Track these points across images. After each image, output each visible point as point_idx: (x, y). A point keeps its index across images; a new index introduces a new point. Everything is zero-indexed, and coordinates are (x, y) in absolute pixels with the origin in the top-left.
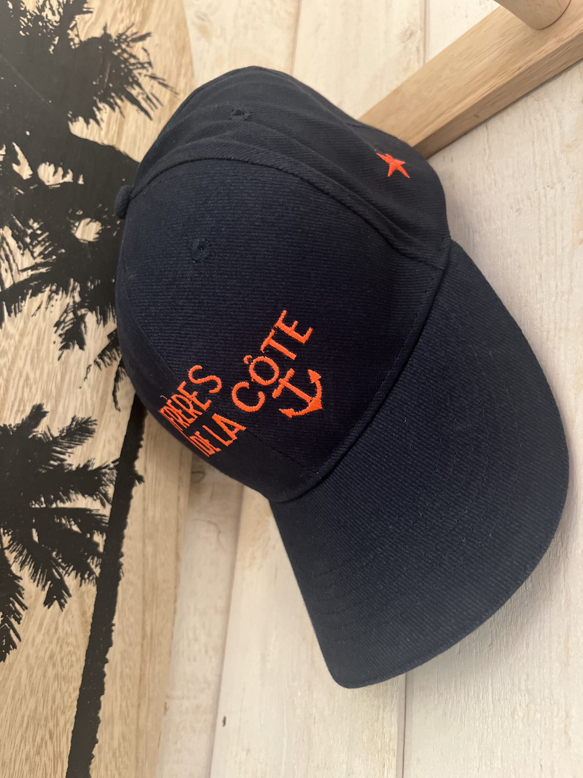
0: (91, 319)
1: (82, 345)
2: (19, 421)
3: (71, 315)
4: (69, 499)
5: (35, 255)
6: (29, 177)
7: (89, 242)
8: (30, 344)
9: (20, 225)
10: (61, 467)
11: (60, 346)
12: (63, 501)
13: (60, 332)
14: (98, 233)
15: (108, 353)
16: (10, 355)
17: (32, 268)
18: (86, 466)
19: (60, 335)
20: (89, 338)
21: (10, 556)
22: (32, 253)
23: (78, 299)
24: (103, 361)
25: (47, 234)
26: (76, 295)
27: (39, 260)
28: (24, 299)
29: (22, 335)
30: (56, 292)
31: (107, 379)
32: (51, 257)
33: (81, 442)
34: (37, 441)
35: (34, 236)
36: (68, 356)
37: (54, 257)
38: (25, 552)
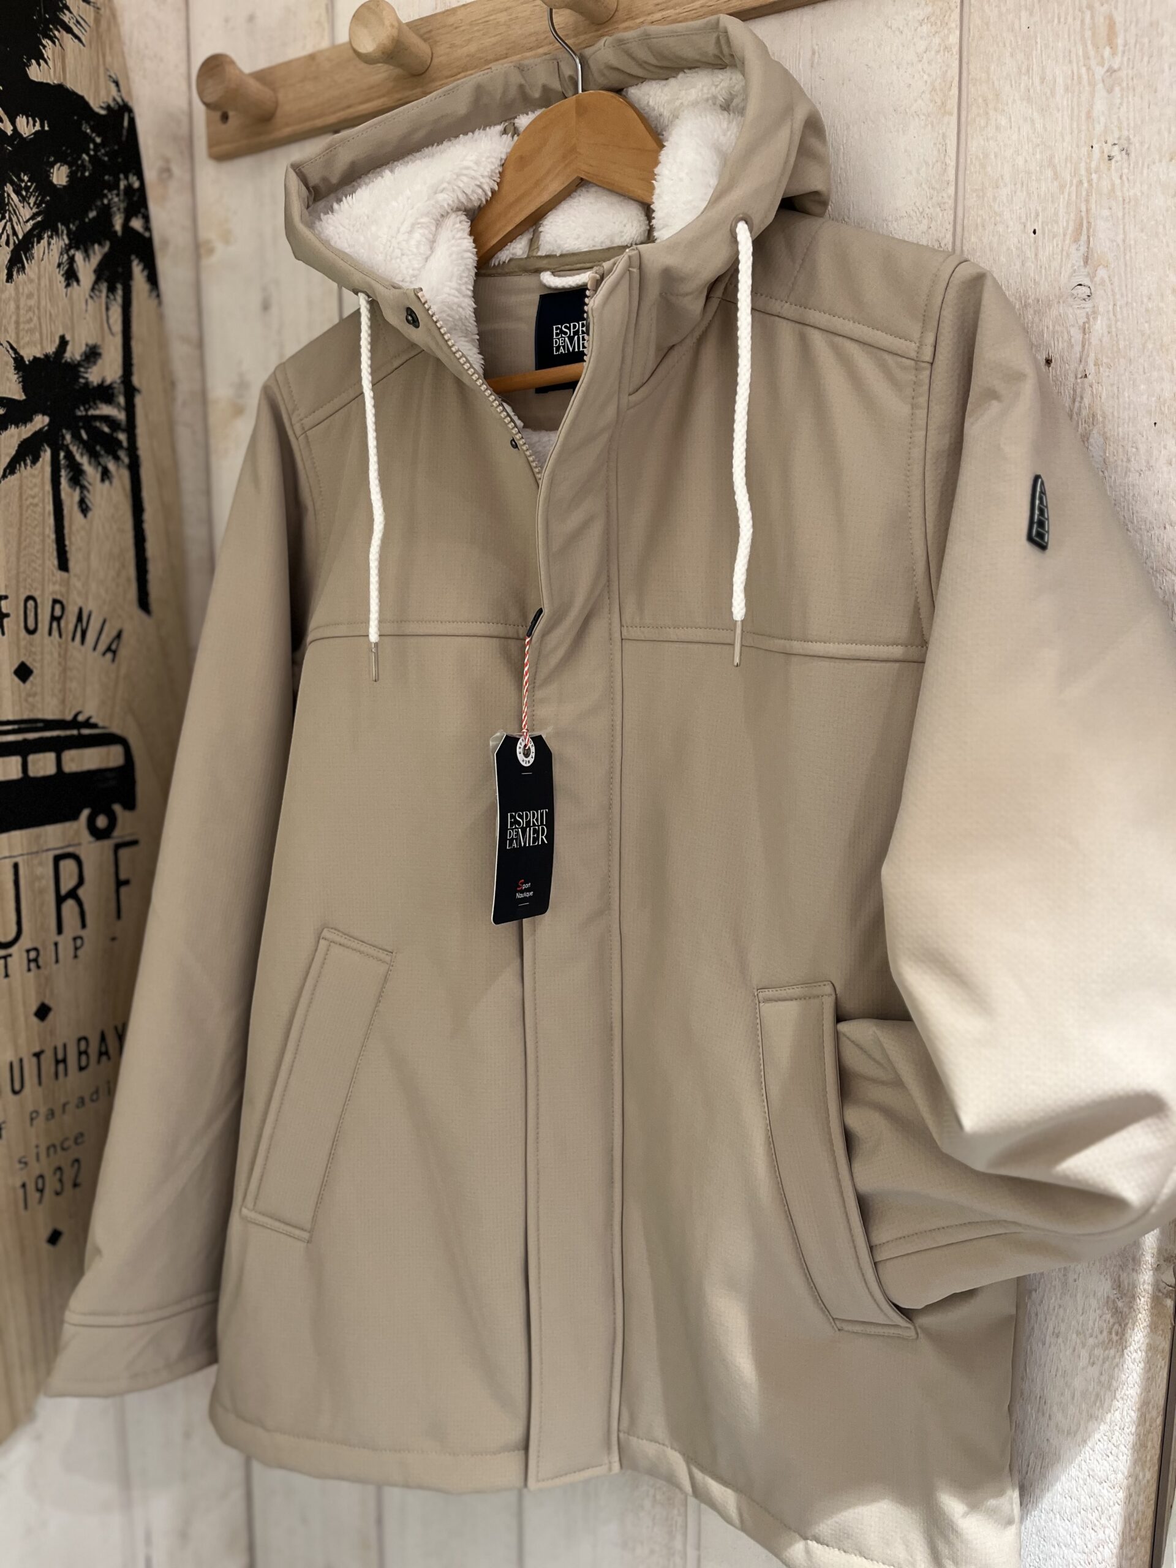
0: (79, 256)
1: (78, 281)
2: (54, 350)
3: (66, 257)
4: (97, 408)
5: (32, 205)
6: (11, 132)
7: (64, 186)
8: (46, 286)
9: (16, 180)
10: (87, 384)
11: (64, 284)
12: (95, 409)
13: (62, 272)
14: (68, 176)
15: (96, 287)
16: (36, 297)
17: (32, 218)
18: (103, 381)
19: (63, 275)
20: (81, 275)
21: (74, 449)
22: (29, 204)
23: (67, 241)
24: (95, 294)
25: (34, 184)
26: (65, 237)
27: (35, 210)
28: (33, 247)
29: (39, 279)
30: (51, 237)
31: (100, 310)
32: (41, 206)
33: (95, 363)
34: (67, 364)
35: (27, 188)
36: (71, 293)
37: (44, 205)
38: (81, 446)
